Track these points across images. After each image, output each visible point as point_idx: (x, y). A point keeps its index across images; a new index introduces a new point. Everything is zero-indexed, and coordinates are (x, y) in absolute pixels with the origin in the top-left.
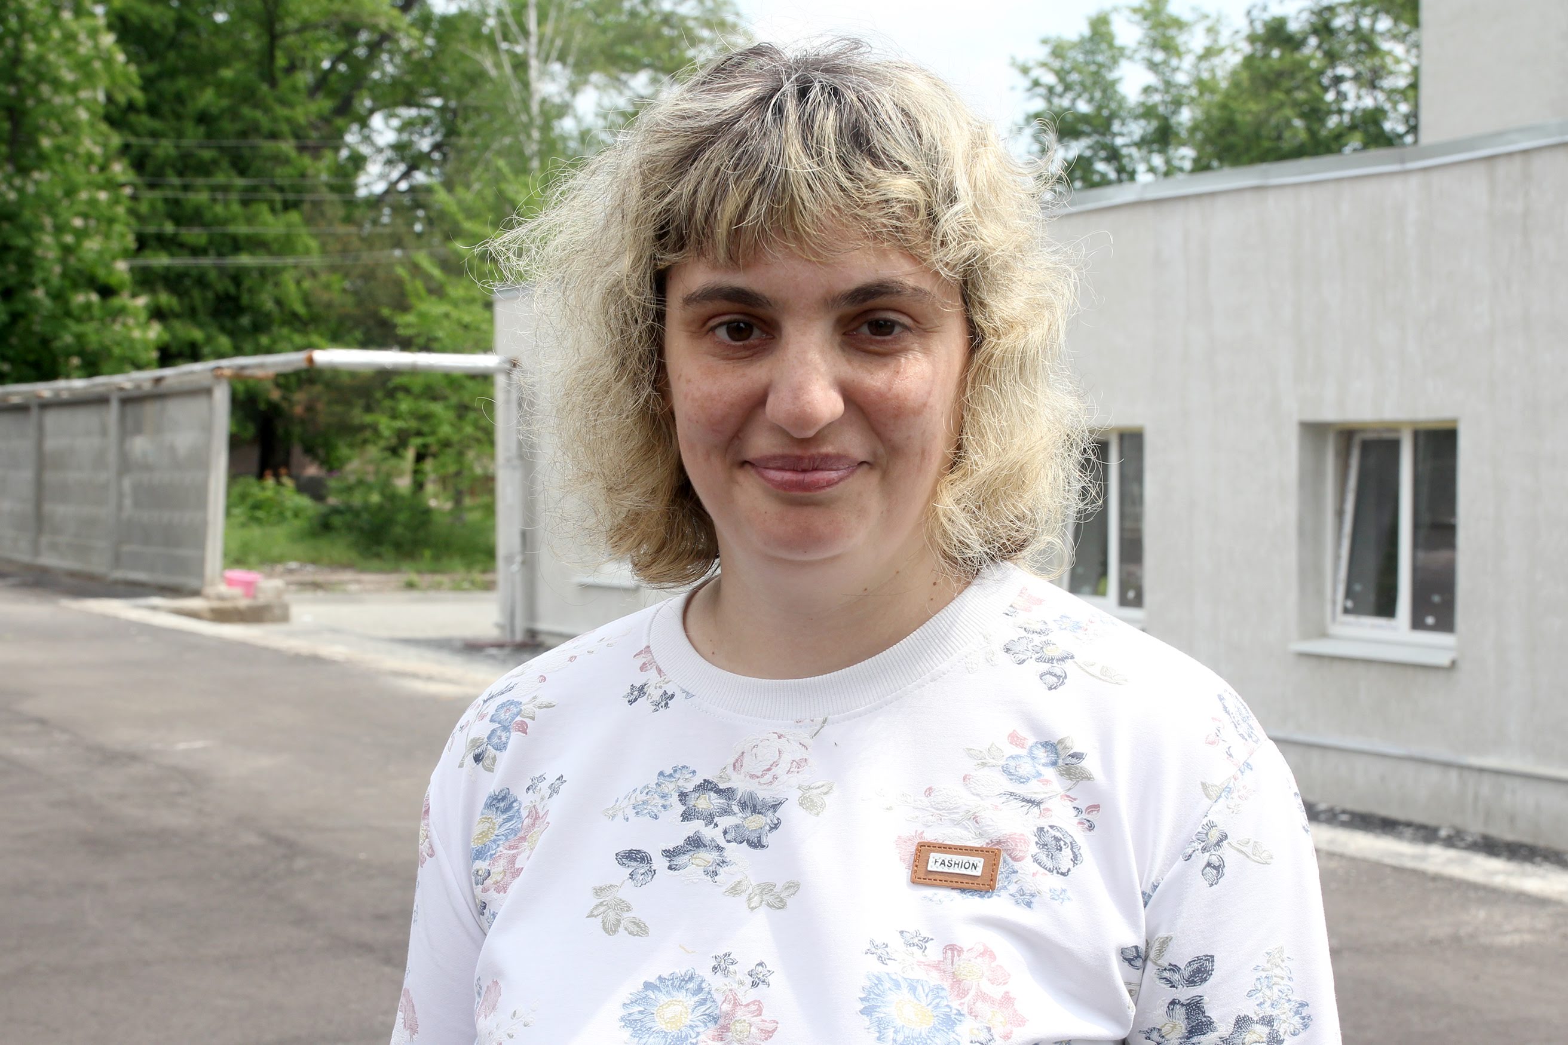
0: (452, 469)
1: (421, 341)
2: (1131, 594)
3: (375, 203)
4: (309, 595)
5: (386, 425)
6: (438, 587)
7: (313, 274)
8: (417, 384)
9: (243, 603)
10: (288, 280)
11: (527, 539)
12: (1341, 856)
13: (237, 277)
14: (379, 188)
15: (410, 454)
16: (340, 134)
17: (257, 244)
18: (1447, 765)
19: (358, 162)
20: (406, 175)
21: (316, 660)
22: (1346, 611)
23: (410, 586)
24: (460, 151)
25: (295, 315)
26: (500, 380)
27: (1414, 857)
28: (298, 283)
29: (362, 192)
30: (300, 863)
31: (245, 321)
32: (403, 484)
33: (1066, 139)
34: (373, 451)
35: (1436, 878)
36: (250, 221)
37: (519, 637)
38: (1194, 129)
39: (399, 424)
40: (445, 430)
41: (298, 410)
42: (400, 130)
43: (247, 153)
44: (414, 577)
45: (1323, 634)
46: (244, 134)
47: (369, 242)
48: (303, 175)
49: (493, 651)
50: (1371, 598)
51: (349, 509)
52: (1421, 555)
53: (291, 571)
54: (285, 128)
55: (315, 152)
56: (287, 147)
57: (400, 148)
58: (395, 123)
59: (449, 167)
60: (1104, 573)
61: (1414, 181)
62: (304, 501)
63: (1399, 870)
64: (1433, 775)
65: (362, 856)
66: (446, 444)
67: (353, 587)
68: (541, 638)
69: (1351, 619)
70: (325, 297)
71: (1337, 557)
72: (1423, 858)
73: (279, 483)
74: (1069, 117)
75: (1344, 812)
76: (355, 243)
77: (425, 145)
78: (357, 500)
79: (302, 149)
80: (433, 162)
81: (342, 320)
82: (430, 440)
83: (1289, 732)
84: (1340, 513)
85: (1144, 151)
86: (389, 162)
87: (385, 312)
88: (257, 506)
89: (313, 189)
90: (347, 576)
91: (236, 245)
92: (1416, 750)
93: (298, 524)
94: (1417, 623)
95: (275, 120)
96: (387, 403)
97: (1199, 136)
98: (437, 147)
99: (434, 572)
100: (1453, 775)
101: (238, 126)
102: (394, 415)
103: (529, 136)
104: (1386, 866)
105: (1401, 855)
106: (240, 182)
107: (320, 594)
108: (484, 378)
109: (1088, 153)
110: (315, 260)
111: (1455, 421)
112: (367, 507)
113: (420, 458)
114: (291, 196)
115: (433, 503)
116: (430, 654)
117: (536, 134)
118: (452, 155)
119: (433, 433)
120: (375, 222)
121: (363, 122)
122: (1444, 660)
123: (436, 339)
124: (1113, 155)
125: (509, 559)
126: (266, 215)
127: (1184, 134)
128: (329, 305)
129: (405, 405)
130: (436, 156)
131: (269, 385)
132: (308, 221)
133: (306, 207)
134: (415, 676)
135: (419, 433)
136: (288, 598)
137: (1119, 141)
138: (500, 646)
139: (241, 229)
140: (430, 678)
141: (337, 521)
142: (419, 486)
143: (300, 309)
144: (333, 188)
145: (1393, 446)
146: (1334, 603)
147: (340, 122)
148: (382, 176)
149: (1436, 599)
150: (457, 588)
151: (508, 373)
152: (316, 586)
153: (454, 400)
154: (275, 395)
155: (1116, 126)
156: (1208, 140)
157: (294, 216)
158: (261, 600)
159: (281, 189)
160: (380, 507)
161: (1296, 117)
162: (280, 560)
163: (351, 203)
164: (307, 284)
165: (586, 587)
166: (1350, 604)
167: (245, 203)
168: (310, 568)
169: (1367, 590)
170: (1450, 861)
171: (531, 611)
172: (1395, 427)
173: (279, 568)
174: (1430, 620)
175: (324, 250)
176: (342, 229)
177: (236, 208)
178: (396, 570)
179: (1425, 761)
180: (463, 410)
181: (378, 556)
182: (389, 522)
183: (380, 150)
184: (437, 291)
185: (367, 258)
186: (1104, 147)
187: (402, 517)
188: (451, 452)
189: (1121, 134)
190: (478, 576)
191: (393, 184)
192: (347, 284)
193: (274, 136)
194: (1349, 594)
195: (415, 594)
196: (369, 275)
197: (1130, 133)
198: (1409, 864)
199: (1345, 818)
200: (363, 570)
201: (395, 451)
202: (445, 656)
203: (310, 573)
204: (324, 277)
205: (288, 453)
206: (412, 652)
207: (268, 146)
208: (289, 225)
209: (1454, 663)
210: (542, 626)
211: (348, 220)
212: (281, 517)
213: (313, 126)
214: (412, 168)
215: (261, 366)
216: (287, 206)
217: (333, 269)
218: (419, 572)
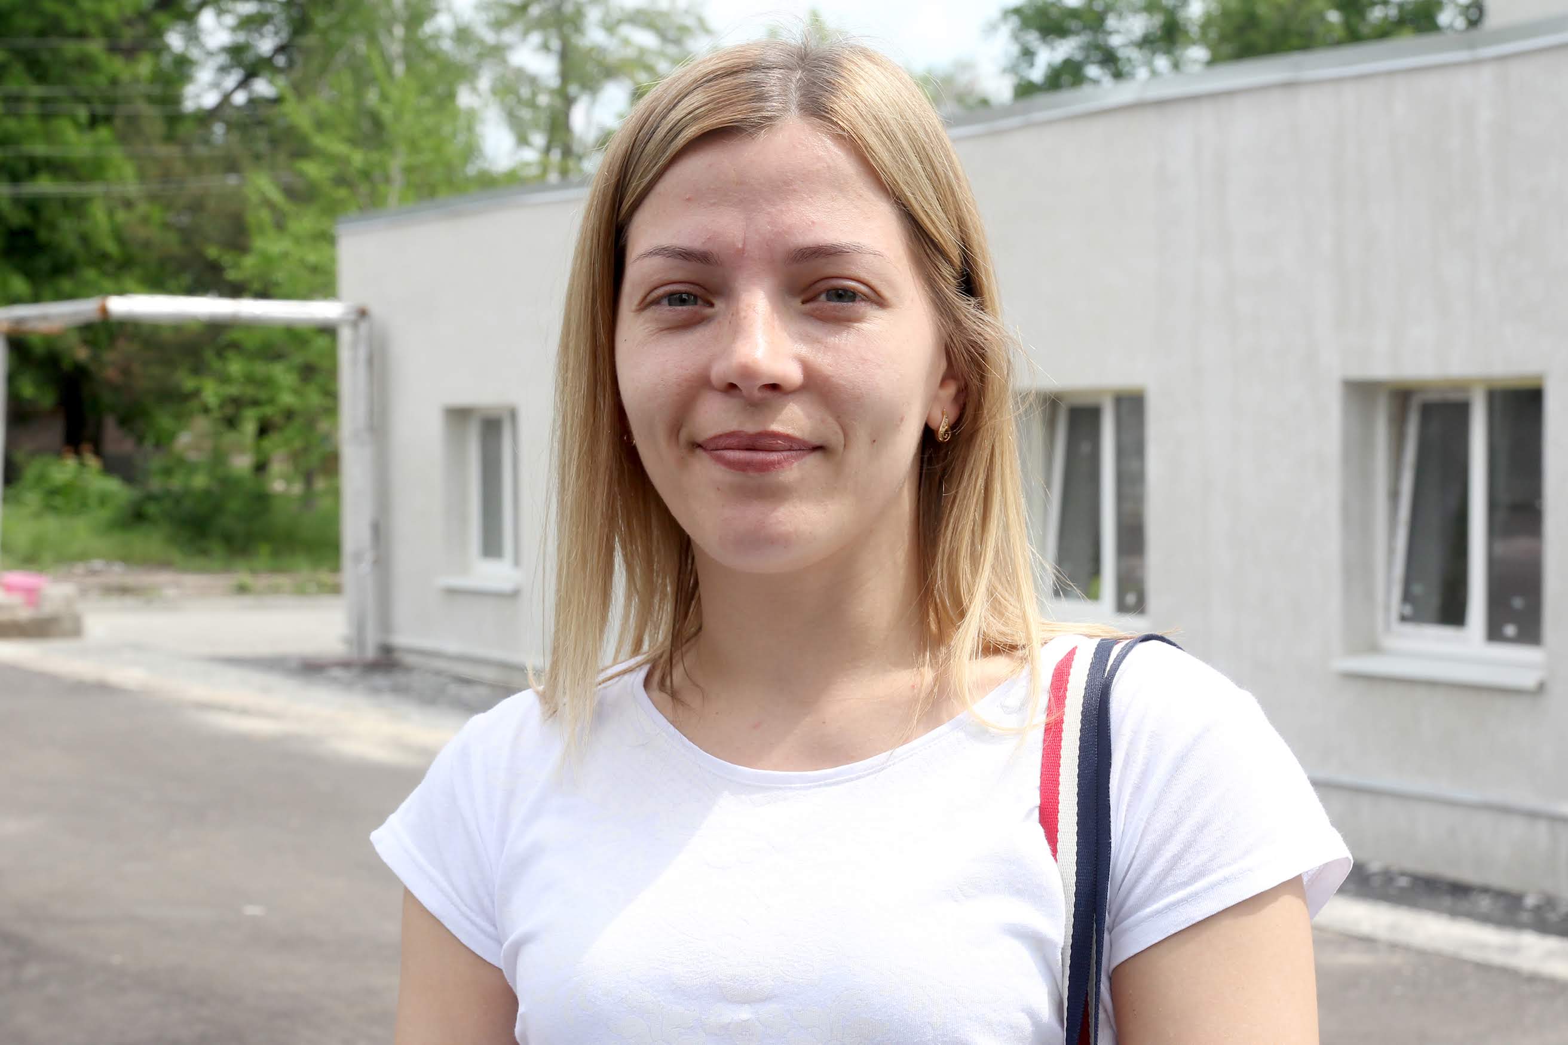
0: (298, 444)
1: (256, 286)
2: (1131, 599)
3: (206, 118)
4: (114, 602)
5: (211, 392)
6: (275, 590)
7: (128, 204)
8: (251, 342)
9: (24, 614)
10: (99, 214)
11: (379, 532)
12: (1407, 948)
13: (34, 207)
14: (210, 100)
15: (249, 428)
16: (158, 33)
17: (58, 168)
18: (1533, 815)
19: (183, 66)
20: (243, 84)
21: (103, 688)
22: (1404, 619)
23: (242, 589)
24: (307, 52)
25: (104, 257)
26: (345, 335)
27: (1503, 949)
28: (111, 213)
29: (189, 105)
30: (32, 971)
31: (43, 263)
32: (242, 463)
33: (1051, 36)
34: (201, 424)
35: (1533, 978)
36: (50, 138)
37: (371, 653)
38: (1207, 24)
39: (233, 390)
40: (287, 399)
41: (110, 373)
42: (234, 30)
43: (45, 56)
44: (246, 578)
45: (1374, 648)
46: (42, 33)
47: (196, 166)
48: (114, 82)
49: (337, 672)
50: (1434, 601)
51: (168, 493)
52: (1500, 548)
53: (94, 573)
54: (92, 27)
55: (130, 53)
56: (95, 47)
57: (236, 52)
58: (230, 20)
59: (297, 74)
60: (1095, 571)
61: (1487, 73)
62: (112, 485)
63: (1484, 968)
64: (1517, 828)
65: (116, 959)
66: (289, 415)
67: (171, 592)
68: (397, 655)
69: (1410, 629)
70: (142, 233)
71: (1391, 551)
72: (1515, 950)
73: (82, 465)
74: (1054, 12)
75: (1403, 874)
76: (179, 167)
77: (266, 45)
78: (176, 483)
79: (113, 49)
80: (277, 70)
81: (163, 262)
82: (268, 411)
83: (1332, 772)
84: (1394, 495)
85: (1146, 52)
86: (223, 70)
87: (212, 252)
88: (54, 492)
89: (128, 100)
90: (162, 577)
91: (34, 167)
92: (1495, 795)
93: (105, 514)
94: (1494, 634)
95: (82, 14)
96: (216, 364)
97: (1213, 34)
98: (281, 49)
99: (276, 570)
100: (1542, 828)
101: (34, 23)
102: (224, 379)
103: (390, 32)
104: (1465, 962)
105: (1483, 946)
106: (36, 91)
107: (129, 601)
108: (328, 330)
109: (1078, 56)
110: (132, 188)
111: (1540, 378)
112: (187, 492)
113: (264, 430)
114: (100, 109)
115: (278, 486)
116: (257, 678)
117: (399, 31)
118: (299, 59)
119: (271, 401)
120: (206, 142)
121: (189, 18)
122: (1528, 680)
123: (277, 284)
124: (1109, 59)
125: (358, 557)
126: (70, 133)
127: (1194, 30)
128: (147, 245)
129: (236, 367)
130: (281, 61)
131: (74, 339)
132: (123, 139)
133: (118, 122)
134: (225, 708)
135: (256, 403)
136: (81, 607)
137: (1115, 41)
138: (346, 664)
139: (40, 149)
140: (244, 711)
141: (152, 509)
142: (261, 468)
143: (110, 246)
144: (151, 99)
145: (1459, 411)
146: (1387, 608)
147: (160, 18)
148: (216, 85)
149: (1518, 603)
150: (300, 591)
151: (355, 325)
152: (124, 591)
153: (298, 358)
154: (82, 354)
155: (1111, 22)
156: (1223, 38)
157: (103, 133)
158: (48, 609)
159: (86, 100)
160: (207, 493)
161: (1330, 8)
162: (83, 557)
163: (174, 118)
164: (121, 216)
165: (452, 592)
166: (1408, 610)
167: (45, 117)
168: (118, 568)
169: (1430, 592)
170: (1550, 954)
171: (385, 623)
172: (1463, 386)
173: (80, 568)
174: (1510, 630)
175: (142, 176)
176: (163, 151)
177: (32, 124)
178: (226, 569)
179: (1505, 810)
180: (308, 372)
181: (204, 552)
182: (218, 508)
183: (210, 54)
184: (280, 226)
185: (194, 185)
186: (1097, 47)
187: (234, 505)
188: (298, 422)
189: (1118, 32)
190: (325, 576)
191: (226, 98)
192: (170, 217)
193: (81, 35)
194: (1407, 597)
195: (247, 600)
196: (196, 206)
197: (1129, 31)
198: (1498, 959)
199: (1403, 882)
200: (185, 570)
201: (231, 422)
202: (274, 680)
203: (118, 574)
204: (142, 208)
205: (99, 426)
206: (233, 674)
207: (71, 48)
208: (99, 144)
209: (1541, 688)
210: (403, 638)
211: (169, 138)
212: (83, 505)
213: (129, 23)
214: (250, 75)
215: (45, 318)
216: (94, 121)
217: (153, 198)
218: (254, 571)
